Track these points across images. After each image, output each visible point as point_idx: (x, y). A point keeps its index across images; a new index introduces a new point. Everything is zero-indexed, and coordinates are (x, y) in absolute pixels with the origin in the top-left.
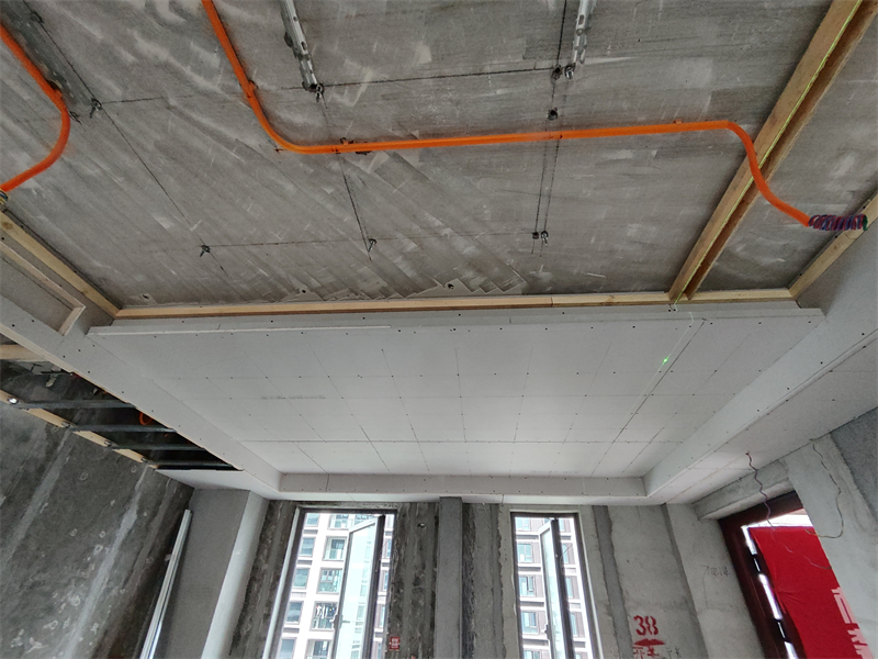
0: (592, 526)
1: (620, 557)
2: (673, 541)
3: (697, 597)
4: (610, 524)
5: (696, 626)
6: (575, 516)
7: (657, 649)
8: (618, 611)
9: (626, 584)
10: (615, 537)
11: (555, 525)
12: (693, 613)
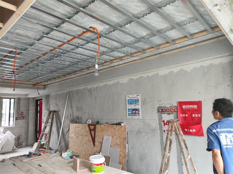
0: (17, 100)
1: (20, 105)
2: (29, 102)
3: (30, 109)
4: (20, 100)
5: (29, 112)
6: (14, 99)
7: (23, 115)
8: (18, 111)
9: (20, 108)
10: (20, 102)
11: (10, 100)
12: (29, 111)
